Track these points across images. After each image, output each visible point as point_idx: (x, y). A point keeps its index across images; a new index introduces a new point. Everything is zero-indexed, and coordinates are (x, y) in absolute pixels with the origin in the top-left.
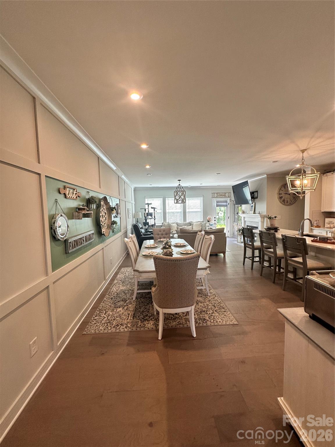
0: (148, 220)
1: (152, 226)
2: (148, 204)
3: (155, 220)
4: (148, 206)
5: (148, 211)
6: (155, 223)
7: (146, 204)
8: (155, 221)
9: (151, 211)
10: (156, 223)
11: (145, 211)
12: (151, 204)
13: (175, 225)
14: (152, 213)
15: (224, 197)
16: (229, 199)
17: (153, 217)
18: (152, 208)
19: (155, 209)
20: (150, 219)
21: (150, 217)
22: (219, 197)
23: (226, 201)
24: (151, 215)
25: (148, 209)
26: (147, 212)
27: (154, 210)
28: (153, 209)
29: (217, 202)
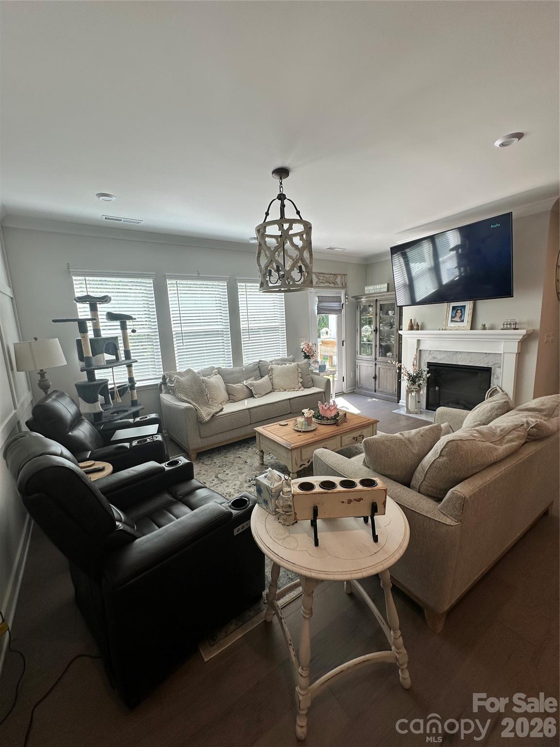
0: (96, 372)
1: (122, 390)
2: (93, 302)
3: (129, 366)
4: (94, 308)
5: (97, 332)
6: (131, 380)
7: (82, 300)
8: (130, 372)
9: (112, 329)
10: (135, 379)
11: (83, 328)
12: (105, 299)
13: (216, 380)
14: (116, 338)
15: (332, 285)
16: (343, 292)
17: (122, 357)
18: (111, 316)
19: (128, 323)
20: (110, 364)
21: (108, 357)
22: (321, 285)
23: (338, 299)
24: (111, 345)
25: (94, 319)
26: (91, 334)
27: (124, 327)
28: (118, 323)
29: (321, 299)
